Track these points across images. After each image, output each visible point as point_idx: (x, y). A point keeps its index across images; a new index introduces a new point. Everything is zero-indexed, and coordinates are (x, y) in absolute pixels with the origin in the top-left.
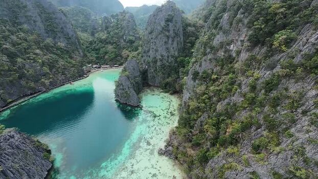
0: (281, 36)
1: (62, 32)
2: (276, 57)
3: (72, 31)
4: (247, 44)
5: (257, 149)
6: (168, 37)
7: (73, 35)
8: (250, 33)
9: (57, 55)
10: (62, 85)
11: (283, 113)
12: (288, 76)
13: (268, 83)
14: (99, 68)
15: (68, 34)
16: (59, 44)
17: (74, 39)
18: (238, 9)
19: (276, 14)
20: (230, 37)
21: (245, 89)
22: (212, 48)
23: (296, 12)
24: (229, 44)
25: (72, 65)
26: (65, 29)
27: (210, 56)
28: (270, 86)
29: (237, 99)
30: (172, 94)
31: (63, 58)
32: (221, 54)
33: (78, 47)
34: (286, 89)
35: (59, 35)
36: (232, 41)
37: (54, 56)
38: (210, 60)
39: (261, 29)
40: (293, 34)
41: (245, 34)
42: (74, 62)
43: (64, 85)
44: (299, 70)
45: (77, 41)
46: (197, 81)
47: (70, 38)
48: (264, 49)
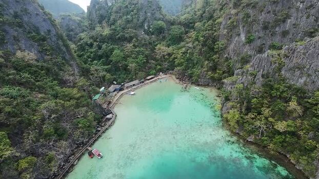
1: (20, 25)
3: (44, 20)
7: (49, 31)
9: (20, 84)
14: (121, 90)
15: (37, 30)
16: (19, 54)
17: (54, 39)
25: (73, 102)
26: (26, 19)
31: (41, 89)
33: (68, 57)
35: (13, 32)
37: (14, 91)
42: (75, 91)
45: (60, 43)
47: (44, 39)
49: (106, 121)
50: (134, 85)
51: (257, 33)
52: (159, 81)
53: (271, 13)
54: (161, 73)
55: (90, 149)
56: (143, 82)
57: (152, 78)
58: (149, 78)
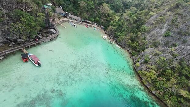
49: (47, 33)
50: (76, 19)
51: (173, 33)
52: (94, 28)
53: (187, 27)
54: (96, 24)
55: (25, 51)
56: (83, 22)
57: (89, 23)
58: (88, 21)
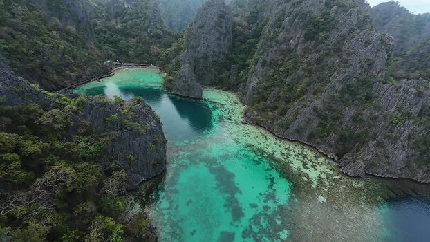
0: (323, 34)
2: (321, 46)
4: (302, 39)
5: (315, 93)
6: (221, 33)
7: (83, 18)
8: (304, 32)
10: (87, 82)
11: (326, 73)
12: (327, 55)
13: (318, 60)
16: (68, 27)
17: (85, 23)
18: (296, 17)
19: (319, 22)
20: (290, 35)
21: (305, 66)
22: (277, 42)
23: (328, 22)
24: (289, 40)
26: (73, 8)
27: (275, 48)
28: (318, 61)
29: (300, 72)
30: (225, 90)
32: (284, 46)
34: (326, 62)
36: (292, 38)
38: (276, 51)
39: (311, 30)
40: (328, 34)
41: (300, 33)
43: (90, 81)
44: (332, 51)
45: (88, 26)
46: (265, 68)
47: (80, 22)
48: (313, 43)
50: (130, 65)
54: (151, 64)
56: (137, 66)
57: (144, 65)
